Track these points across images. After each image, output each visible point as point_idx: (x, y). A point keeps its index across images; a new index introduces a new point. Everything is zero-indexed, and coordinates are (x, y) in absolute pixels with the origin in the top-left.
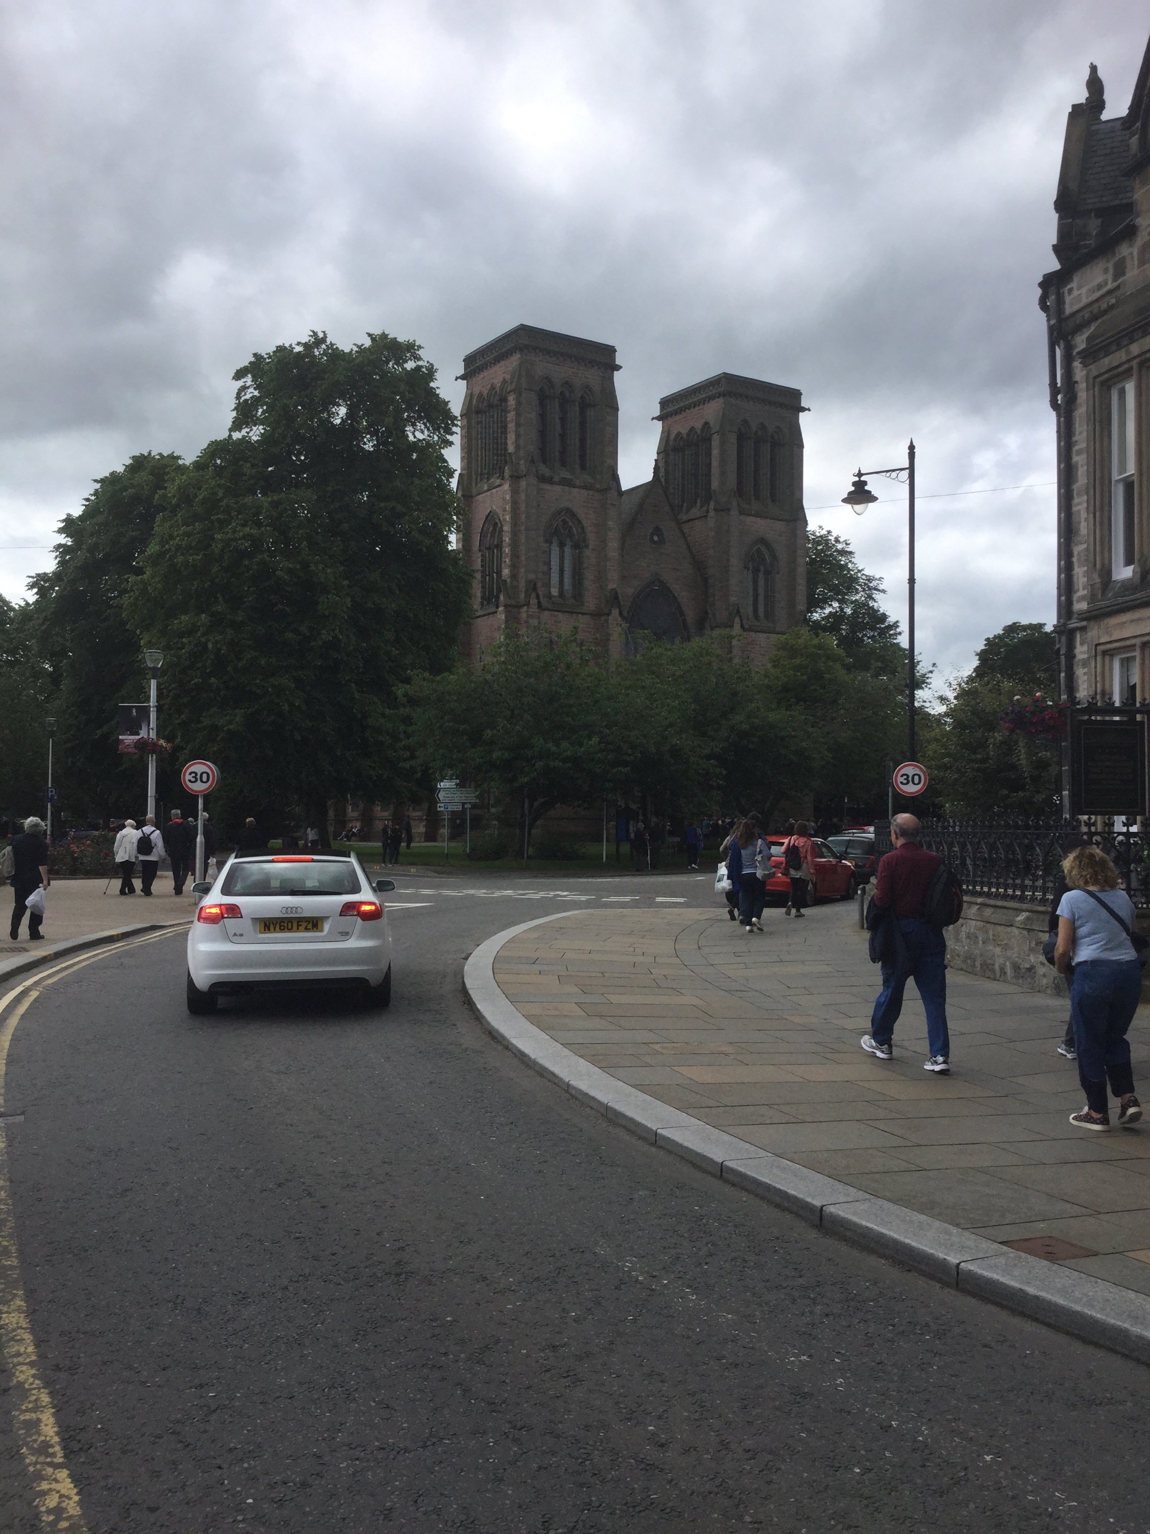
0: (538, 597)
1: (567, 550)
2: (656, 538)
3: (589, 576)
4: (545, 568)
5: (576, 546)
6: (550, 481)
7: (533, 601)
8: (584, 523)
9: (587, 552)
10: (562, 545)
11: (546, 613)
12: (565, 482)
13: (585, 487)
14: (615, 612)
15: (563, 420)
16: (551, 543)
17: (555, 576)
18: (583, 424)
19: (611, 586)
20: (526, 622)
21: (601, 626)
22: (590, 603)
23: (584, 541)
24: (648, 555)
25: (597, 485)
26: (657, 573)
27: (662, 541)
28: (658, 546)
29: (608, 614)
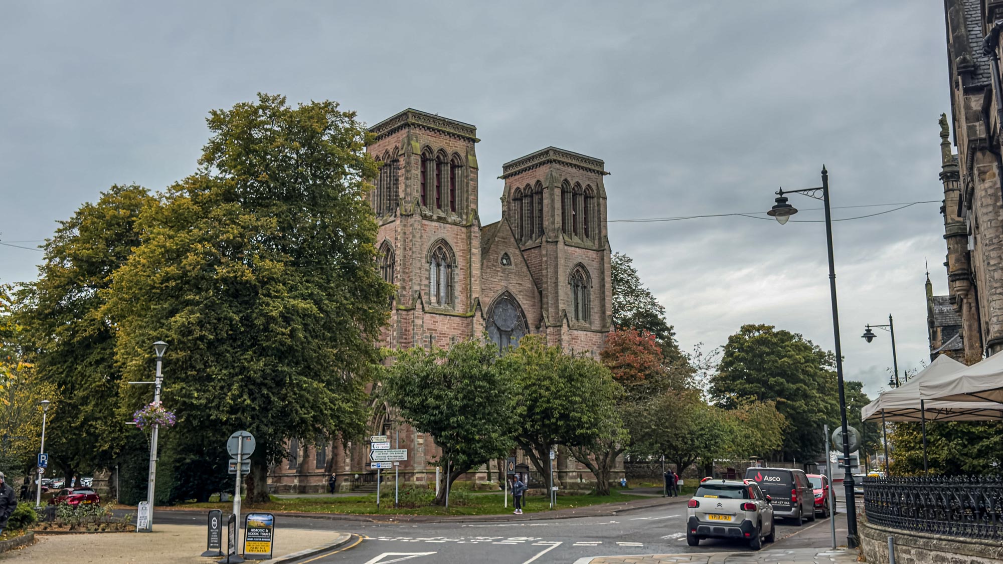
0: (422, 303)
1: (442, 269)
2: (505, 261)
3: (458, 288)
4: (426, 282)
5: (449, 266)
6: (430, 219)
7: (419, 306)
8: (455, 250)
9: (457, 271)
10: (438, 265)
11: (427, 315)
12: (440, 219)
13: (455, 224)
14: (478, 314)
15: (439, 175)
16: (431, 264)
17: (433, 291)
18: (453, 179)
19: (474, 296)
20: (413, 322)
21: (468, 325)
22: (459, 309)
23: (455, 263)
24: (500, 274)
25: (464, 223)
26: (506, 287)
27: (510, 264)
28: (506, 267)
29: (473, 316)
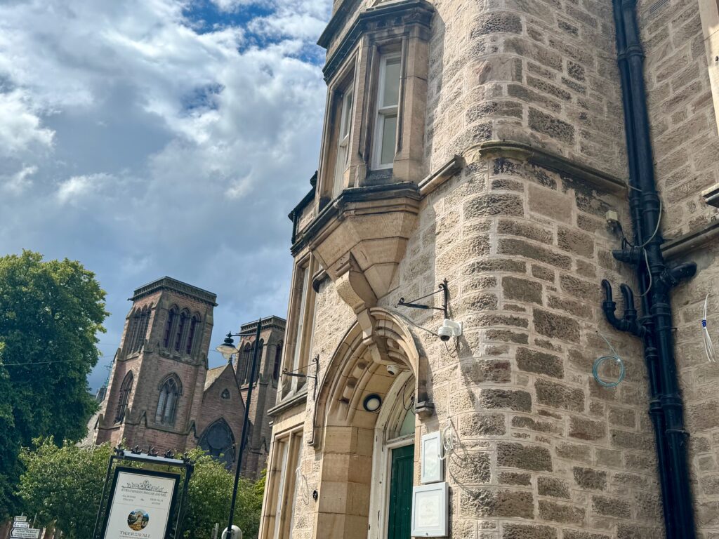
0: (146, 420)
1: (171, 395)
2: (225, 396)
3: (180, 411)
4: (155, 405)
5: (176, 394)
6: (167, 357)
7: (143, 422)
8: (183, 382)
9: (182, 398)
10: (167, 393)
11: (150, 430)
12: (175, 358)
13: (187, 362)
14: (192, 433)
15: (181, 327)
16: (161, 391)
17: (159, 411)
18: (192, 330)
19: (192, 419)
20: (136, 434)
21: (183, 441)
22: (178, 427)
23: (181, 392)
24: (219, 404)
25: (195, 363)
26: (222, 415)
27: (228, 397)
28: (225, 400)
29: (187, 435)
